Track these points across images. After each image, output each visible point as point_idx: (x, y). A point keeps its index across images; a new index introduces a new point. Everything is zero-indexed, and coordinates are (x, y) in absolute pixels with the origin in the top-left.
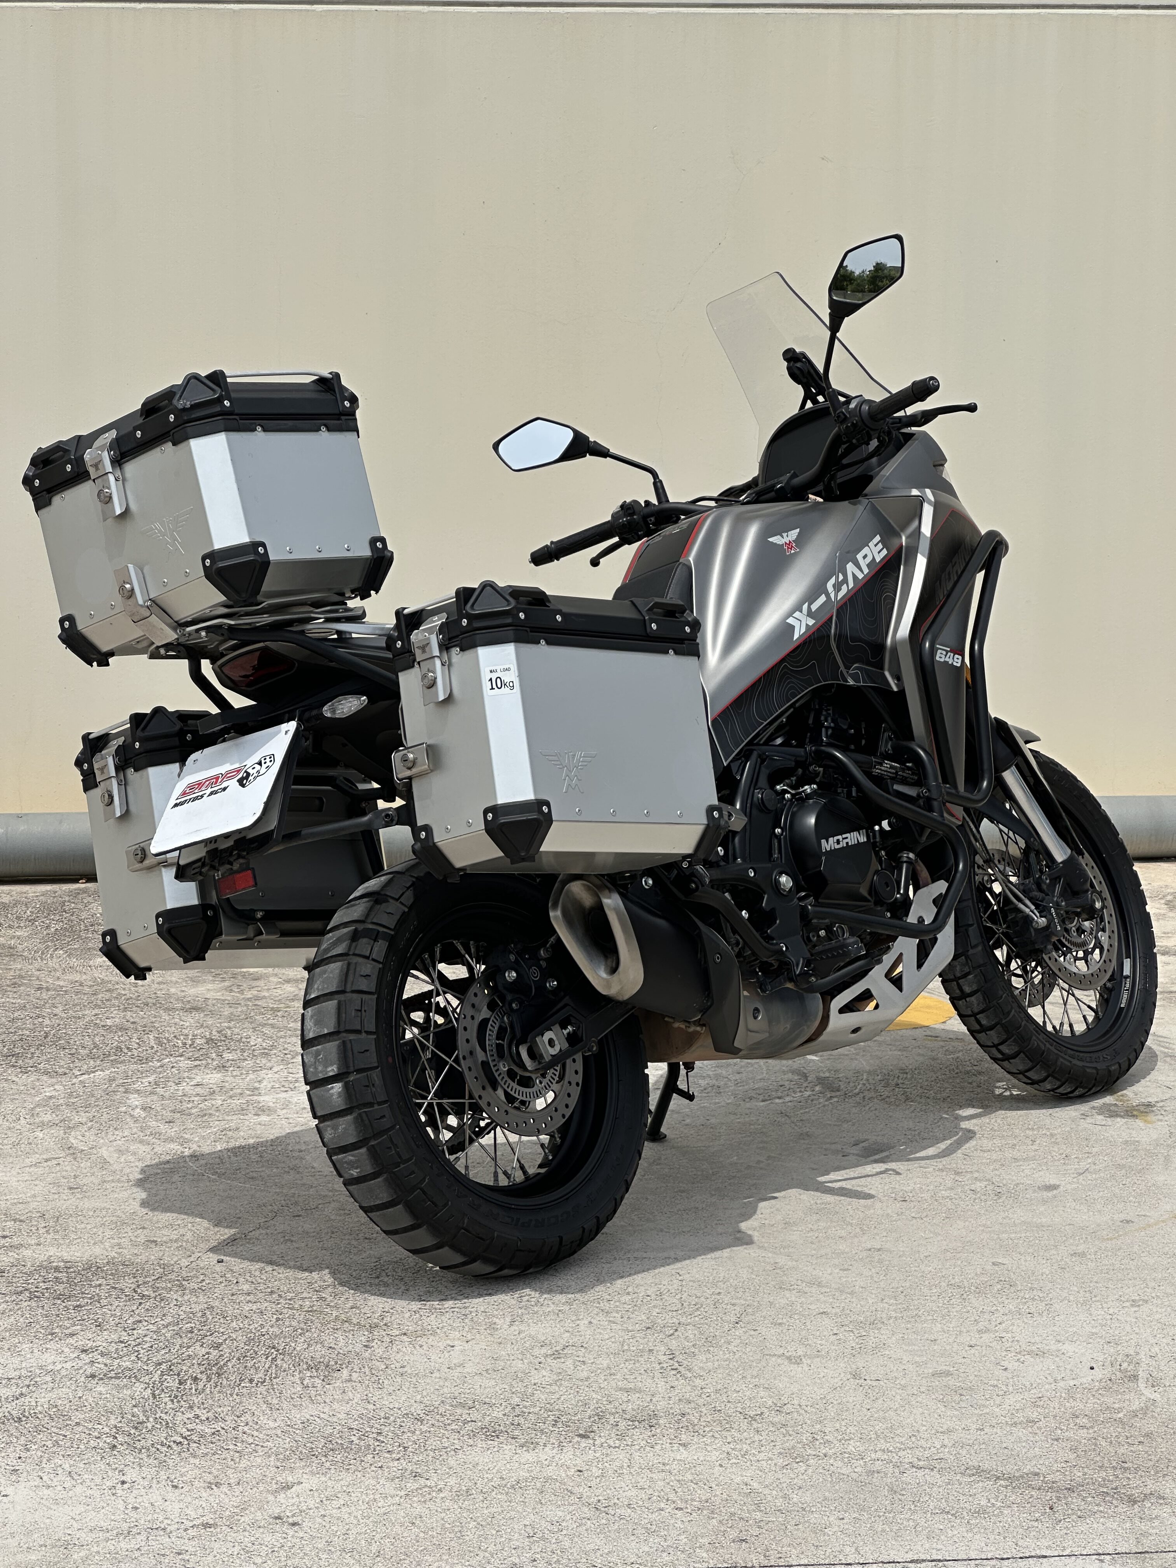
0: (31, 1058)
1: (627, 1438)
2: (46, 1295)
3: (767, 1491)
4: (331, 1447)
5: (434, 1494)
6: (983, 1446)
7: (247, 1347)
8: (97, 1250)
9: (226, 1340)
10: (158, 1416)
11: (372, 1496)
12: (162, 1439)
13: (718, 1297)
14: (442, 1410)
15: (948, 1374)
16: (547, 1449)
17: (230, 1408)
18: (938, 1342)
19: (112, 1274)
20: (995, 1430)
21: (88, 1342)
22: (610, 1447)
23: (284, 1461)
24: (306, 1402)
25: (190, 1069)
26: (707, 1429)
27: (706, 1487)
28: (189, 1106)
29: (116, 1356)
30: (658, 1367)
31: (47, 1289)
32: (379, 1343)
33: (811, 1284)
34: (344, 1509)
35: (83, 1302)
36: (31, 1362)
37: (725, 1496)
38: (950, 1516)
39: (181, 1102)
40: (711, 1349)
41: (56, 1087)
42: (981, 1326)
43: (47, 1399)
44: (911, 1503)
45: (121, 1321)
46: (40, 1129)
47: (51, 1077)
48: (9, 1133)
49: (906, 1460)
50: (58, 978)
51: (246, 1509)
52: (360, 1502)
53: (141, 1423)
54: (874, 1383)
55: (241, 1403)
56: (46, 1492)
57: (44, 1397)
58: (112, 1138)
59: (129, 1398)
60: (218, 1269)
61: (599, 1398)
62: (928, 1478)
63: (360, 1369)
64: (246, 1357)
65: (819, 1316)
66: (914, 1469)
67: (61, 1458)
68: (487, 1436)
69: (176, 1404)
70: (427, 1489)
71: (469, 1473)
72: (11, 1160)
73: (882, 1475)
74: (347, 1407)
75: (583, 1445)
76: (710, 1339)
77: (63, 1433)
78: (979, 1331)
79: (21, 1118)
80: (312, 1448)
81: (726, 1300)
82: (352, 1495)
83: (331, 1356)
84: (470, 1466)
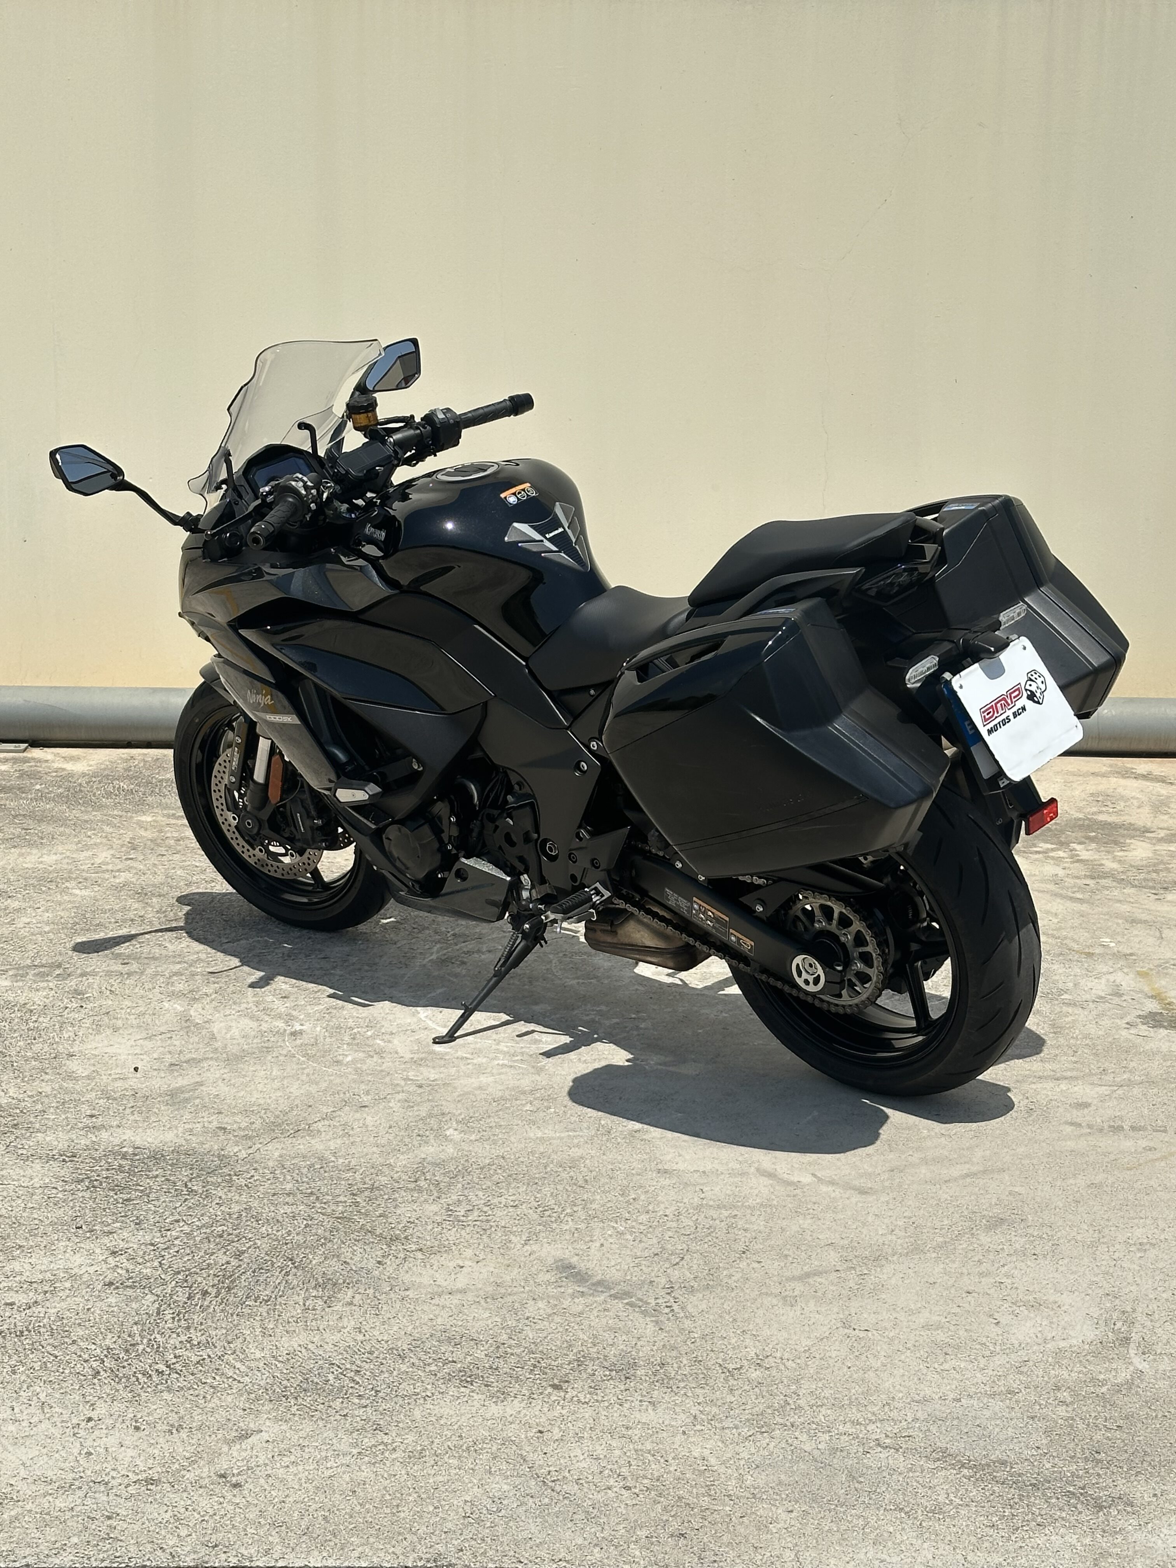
1: (599, 1391)
2: (104, 1185)
3: (722, 1469)
4: (305, 1387)
5: (387, 1454)
6: (955, 1422)
7: (267, 1258)
8: (169, 1136)
9: (250, 1247)
10: (152, 1338)
11: (324, 1454)
13: (733, 1220)
14: (428, 1345)
15: (939, 1327)
16: (517, 1400)
17: (224, 1331)
18: (937, 1285)
19: (172, 1165)
20: (972, 1402)
21: (121, 1242)
22: (579, 1401)
23: (253, 1402)
24: (299, 1329)
26: (682, 1385)
27: (662, 1460)
29: (141, 1260)
30: (654, 1303)
31: (106, 1178)
32: (393, 1259)
33: (827, 1208)
34: (292, 1469)
35: (134, 1194)
36: (59, 1264)
37: (678, 1474)
38: (903, 1515)
40: (711, 1283)
42: (983, 1268)
43: (56, 1310)
44: (866, 1494)
45: (160, 1220)
46: (168, 999)
48: (140, 1002)
49: (874, 1437)
51: (195, 1462)
52: (311, 1460)
53: (134, 1345)
54: (862, 1334)
55: (238, 1325)
57: (55, 1308)
58: (228, 1013)
59: (134, 1313)
60: (271, 1164)
61: (586, 1338)
62: (891, 1462)
63: (365, 1290)
64: (262, 1269)
65: (826, 1248)
66: (879, 1449)
67: (42, 1384)
68: (462, 1381)
69: (176, 1323)
70: (381, 1447)
71: (430, 1427)
72: (131, 1030)
73: (845, 1454)
74: (337, 1337)
75: (553, 1398)
76: (711, 1272)
77: (56, 1352)
78: (981, 1274)
79: (157, 987)
80: (285, 1387)
81: (741, 1223)
82: (307, 1450)
83: (343, 1273)
84: (433, 1419)
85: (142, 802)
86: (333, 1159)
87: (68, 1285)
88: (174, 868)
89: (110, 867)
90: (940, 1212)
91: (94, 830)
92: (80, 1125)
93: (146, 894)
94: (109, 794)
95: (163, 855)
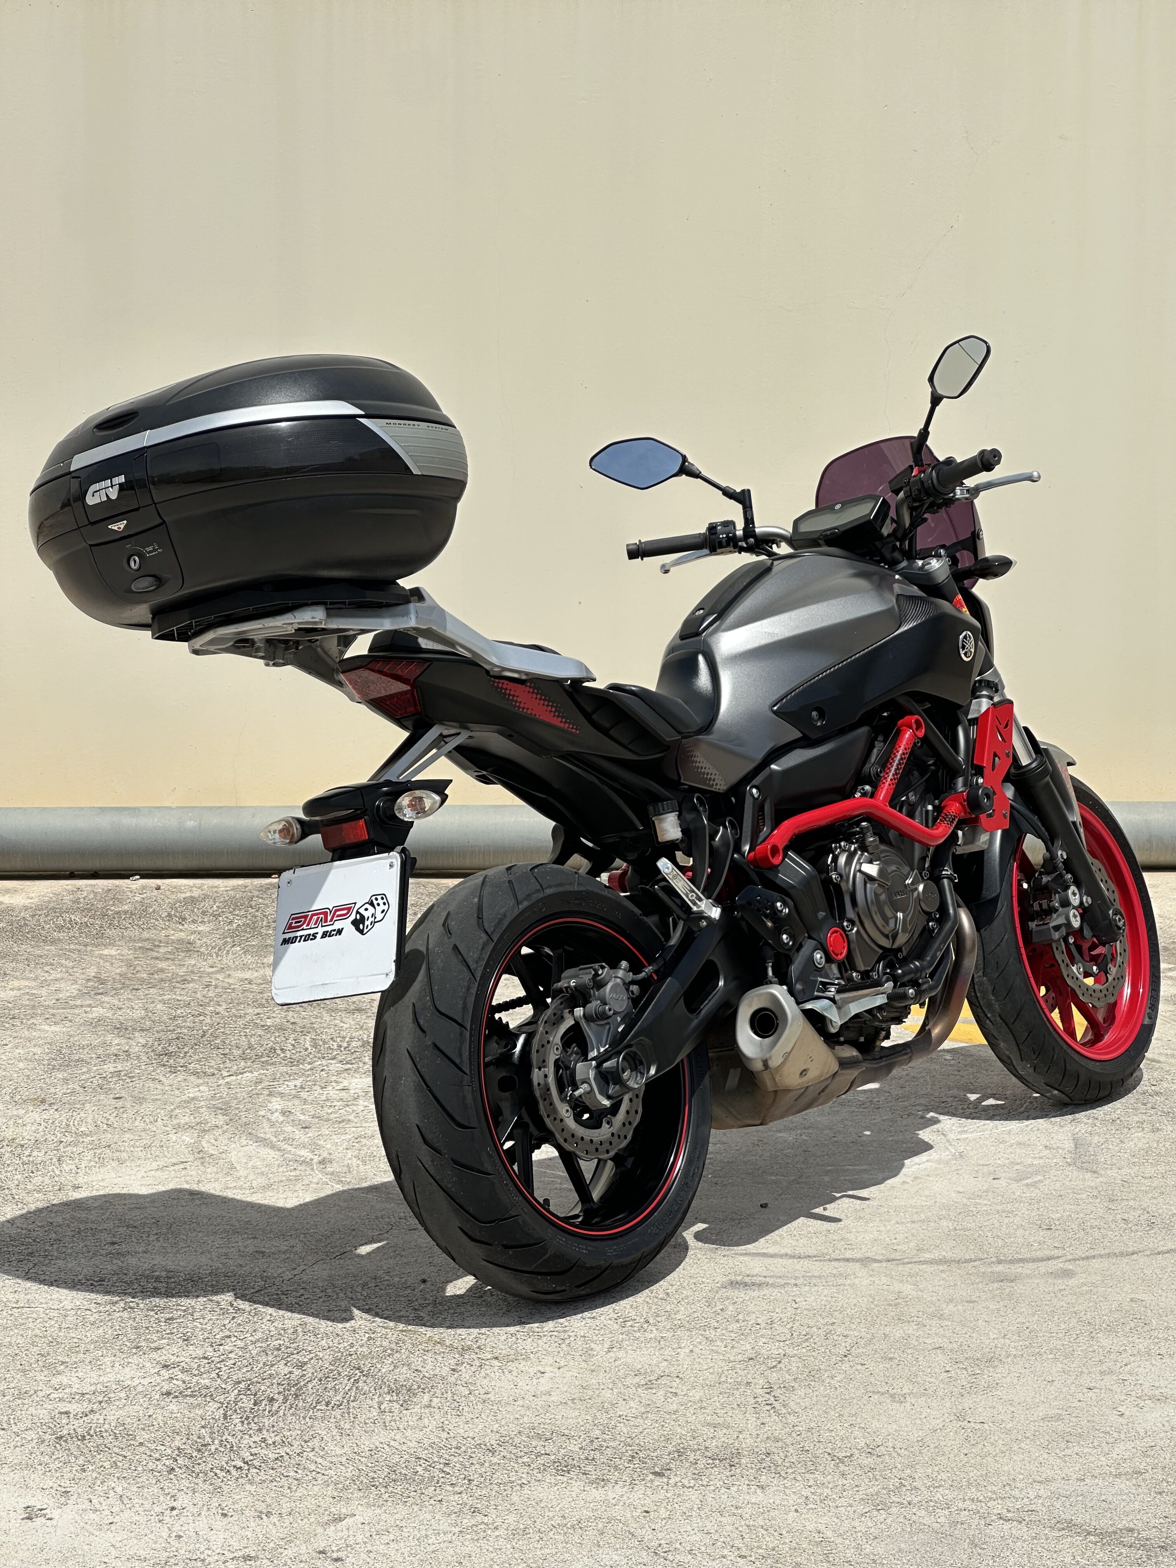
0: (183, 1058)
1: (703, 1478)
2: (141, 1306)
3: (839, 1540)
4: (394, 1476)
5: (489, 1532)
6: (1080, 1498)
7: (332, 1368)
8: (204, 1260)
9: (312, 1359)
10: (224, 1438)
11: (424, 1533)
12: (223, 1463)
13: (831, 1328)
14: (517, 1440)
15: (1059, 1418)
16: (617, 1487)
17: (299, 1432)
18: (1055, 1383)
19: (212, 1286)
20: (1097, 1481)
21: (172, 1357)
22: (684, 1486)
23: (342, 1490)
24: (378, 1428)
25: (339, 1073)
26: (790, 1471)
27: (776, 1534)
28: (329, 1111)
29: (197, 1372)
30: (753, 1401)
32: (468, 1367)
33: (933, 1316)
34: (392, 1545)
35: (176, 1314)
36: (109, 1377)
37: (794, 1544)
39: (322, 1107)
40: (813, 1383)
41: (201, 1088)
42: (1104, 1367)
43: (116, 1417)
44: (989, 1558)
45: (210, 1336)
46: (174, 1131)
47: (198, 1077)
48: (143, 1134)
49: (995, 1511)
50: (229, 975)
51: (290, 1542)
52: (411, 1538)
53: (205, 1445)
54: (978, 1426)
55: (312, 1427)
56: (93, 1516)
57: (114, 1415)
58: (245, 1143)
59: (199, 1418)
60: (320, 1284)
61: (684, 1433)
62: (1014, 1532)
63: (443, 1394)
64: (328, 1377)
65: (934, 1351)
66: (1002, 1521)
67: (116, 1480)
68: (558, 1470)
69: (246, 1426)
70: (483, 1526)
71: (531, 1510)
72: (139, 1162)
73: (965, 1526)
74: (419, 1435)
75: (656, 1483)
76: (813, 1373)
77: (124, 1453)
78: (1102, 1373)
79: (159, 1120)
80: (373, 1478)
81: (839, 1331)
82: (405, 1530)
83: (416, 1379)
84: (533, 1503)
85: (101, 935)
86: (387, 1278)
87: (123, 1395)
88: (153, 1002)
89: (78, 1002)
90: (1056, 1317)
91: (52, 965)
92: (104, 1252)
93: (126, 1029)
94: (60, 928)
95: (137, 989)
